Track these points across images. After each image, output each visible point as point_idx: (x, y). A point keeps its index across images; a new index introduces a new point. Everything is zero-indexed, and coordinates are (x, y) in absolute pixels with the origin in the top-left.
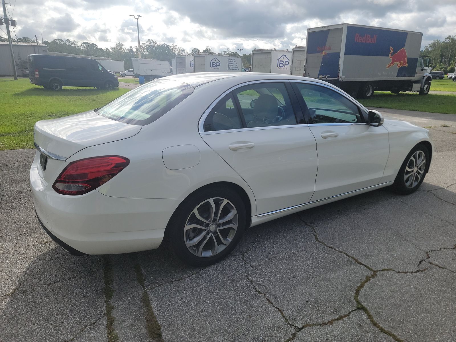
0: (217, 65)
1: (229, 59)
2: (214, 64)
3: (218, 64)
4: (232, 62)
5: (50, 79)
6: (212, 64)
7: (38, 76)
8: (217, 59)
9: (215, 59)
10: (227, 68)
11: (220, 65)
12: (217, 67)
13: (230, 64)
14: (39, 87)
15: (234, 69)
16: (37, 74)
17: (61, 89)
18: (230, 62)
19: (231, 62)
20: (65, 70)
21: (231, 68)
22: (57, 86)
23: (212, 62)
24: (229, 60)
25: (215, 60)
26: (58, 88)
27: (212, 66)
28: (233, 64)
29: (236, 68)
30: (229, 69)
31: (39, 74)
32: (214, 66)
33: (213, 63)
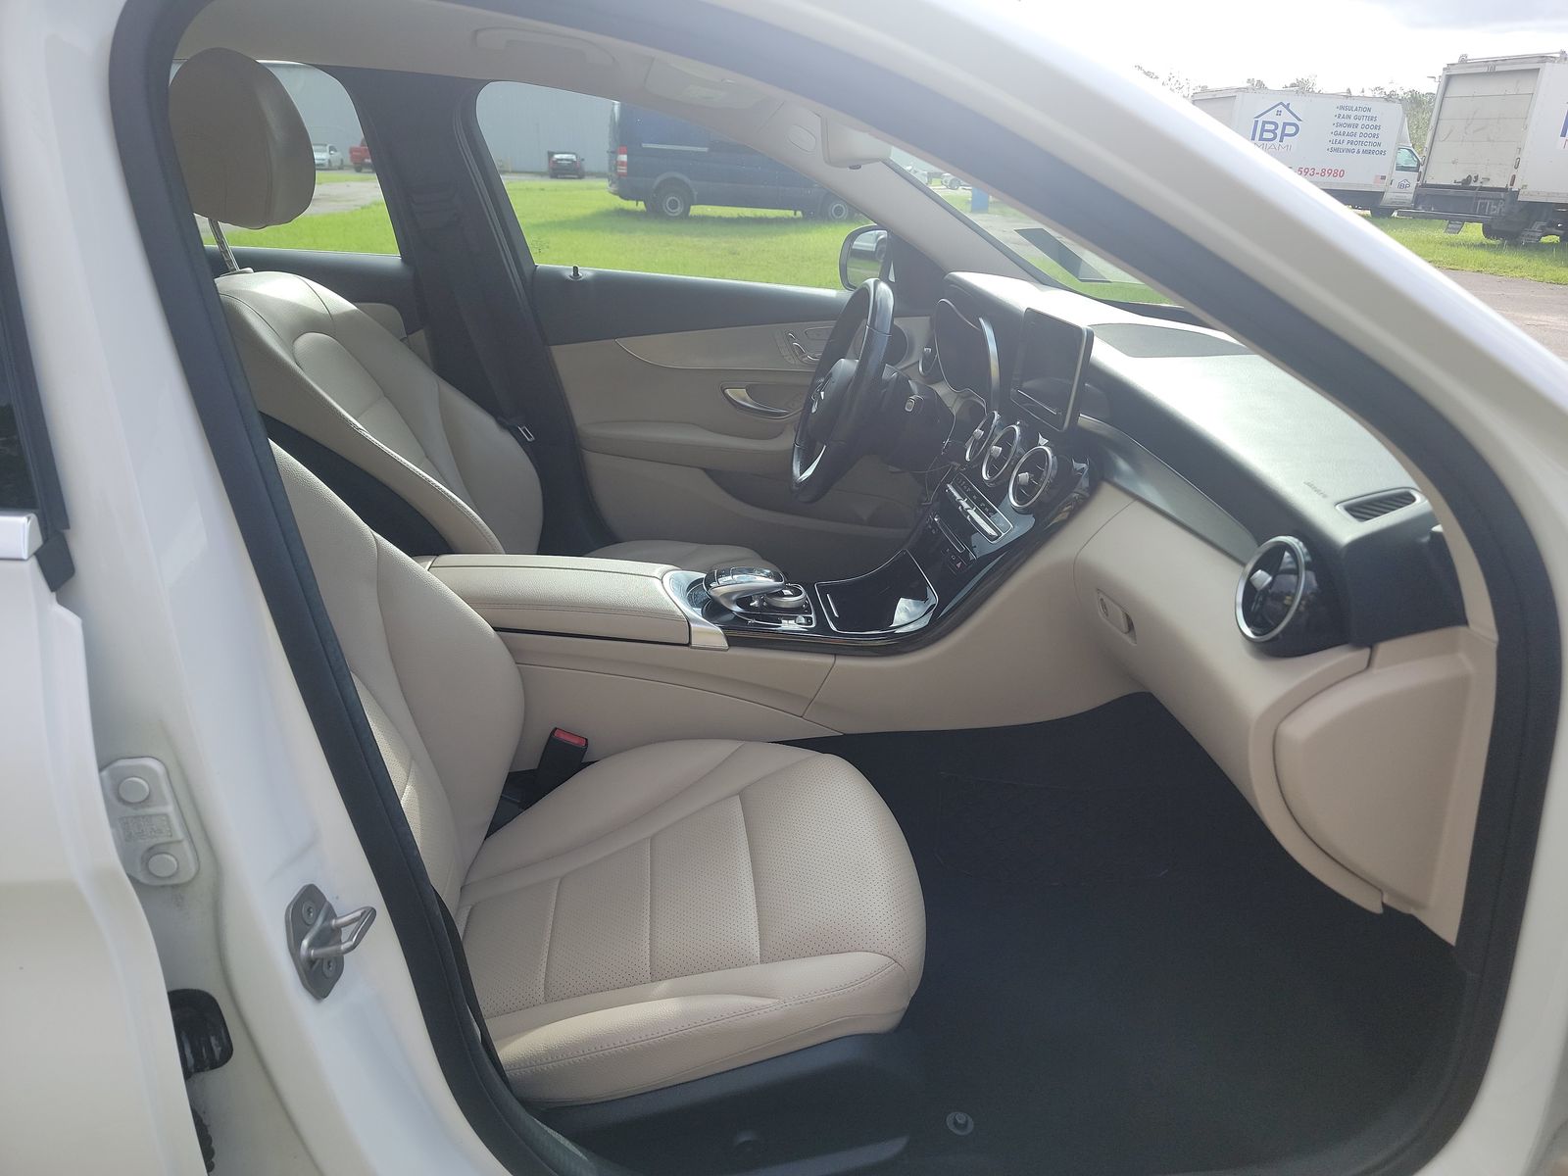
0: (1283, 135)
1: (1342, 108)
2: (1272, 127)
3: (1290, 130)
4: (1357, 121)
5: (658, 180)
6: (1263, 130)
7: (623, 170)
8: (1287, 107)
9: (1280, 108)
10: (1330, 145)
11: (1295, 134)
12: (1281, 141)
13: (1347, 130)
14: (630, 205)
15: (1362, 148)
16: (622, 164)
17: (685, 216)
18: (1348, 121)
19: (1352, 121)
20: (705, 149)
21: (1345, 146)
22: (674, 204)
23: (1264, 123)
24: (1343, 112)
25: (1279, 113)
26: (680, 210)
27: (1262, 135)
28: (1358, 130)
29: (1372, 148)
30: (1337, 150)
31: (629, 164)
32: (1271, 136)
33: (1268, 127)
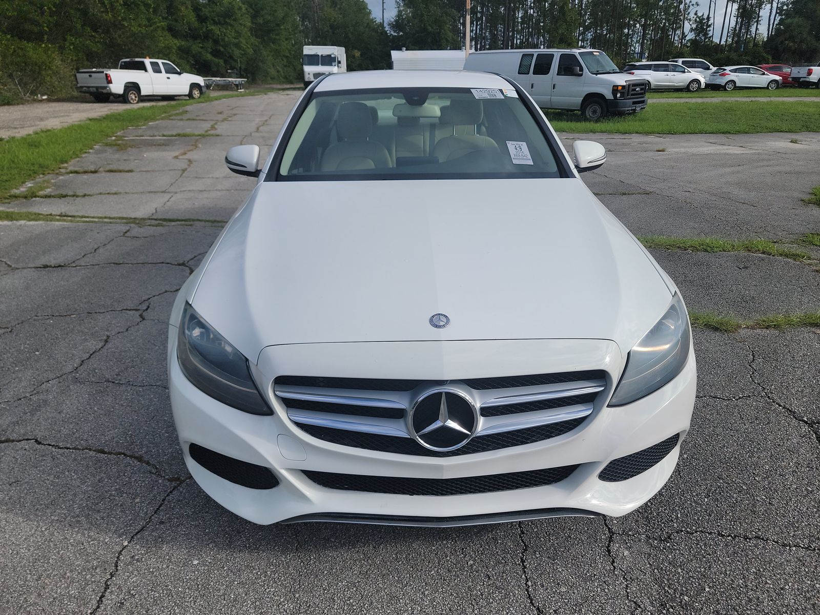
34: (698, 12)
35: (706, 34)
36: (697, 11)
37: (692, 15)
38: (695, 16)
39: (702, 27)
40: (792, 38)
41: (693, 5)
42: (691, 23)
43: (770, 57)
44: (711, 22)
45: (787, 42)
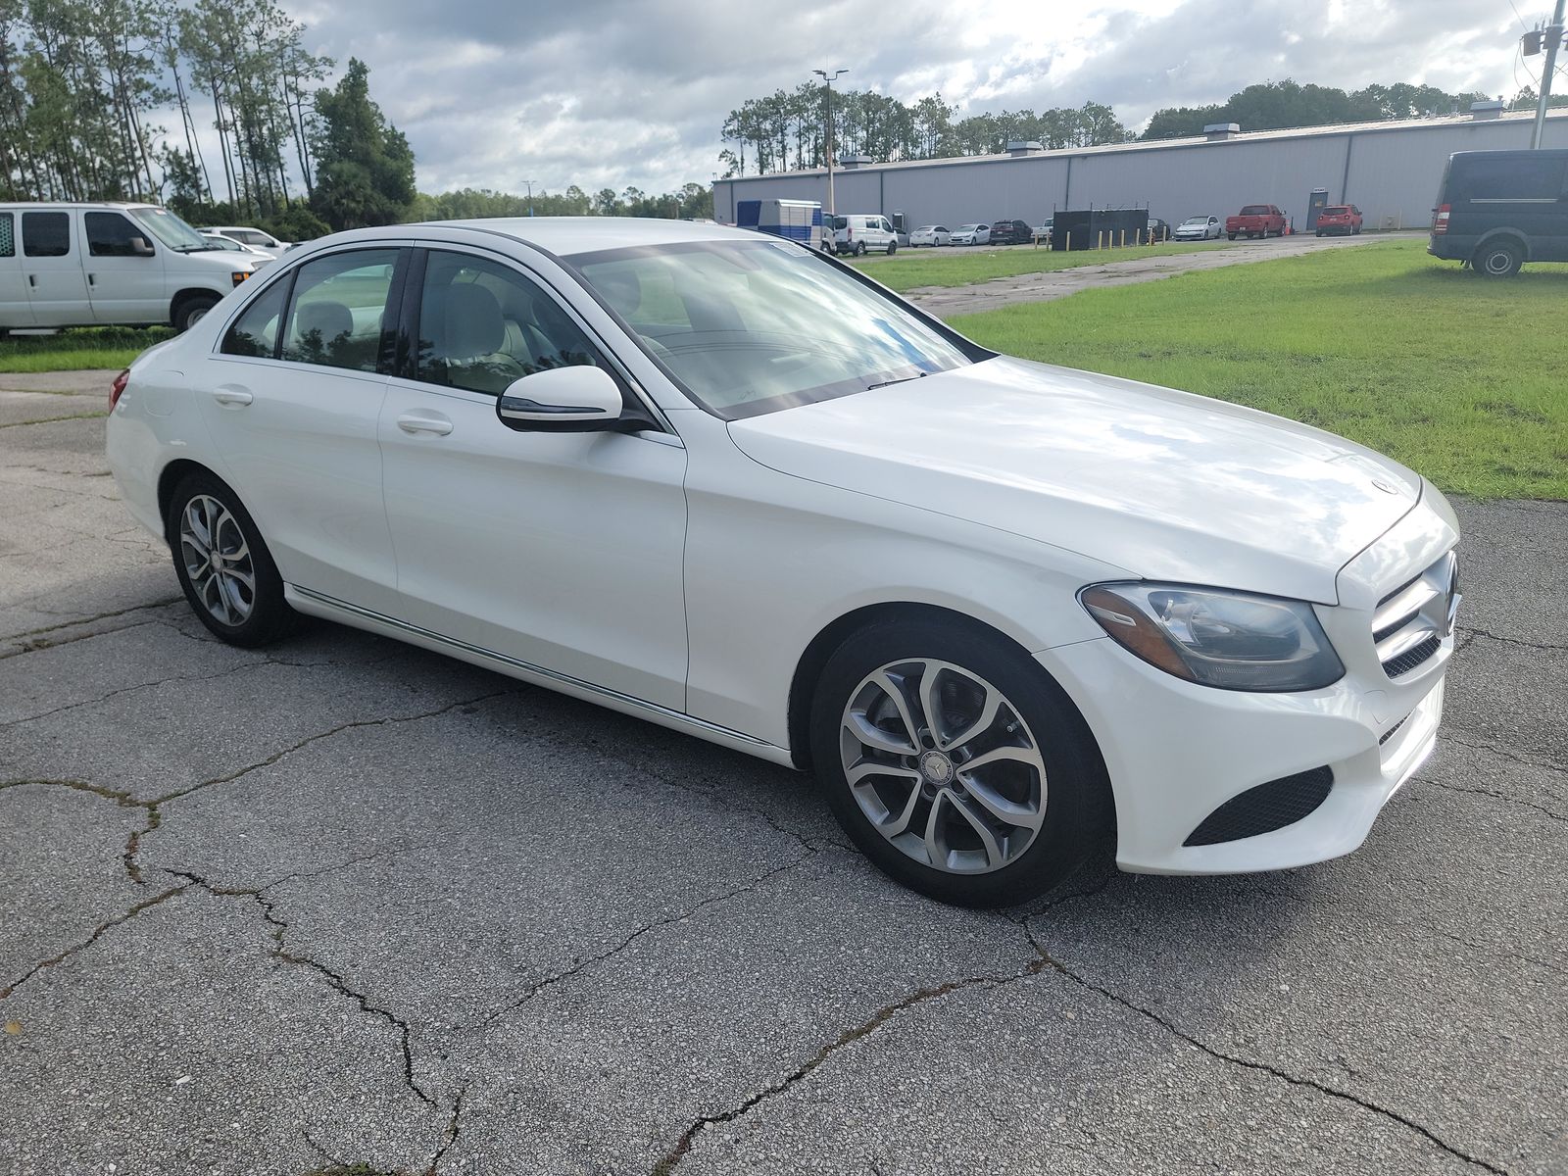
34: (167, 144)
35: (196, 185)
36: (165, 143)
37: (157, 149)
38: (166, 152)
39: (183, 172)
40: (350, 195)
41: (155, 131)
42: (162, 163)
43: (328, 227)
44: (198, 163)
45: (344, 201)
